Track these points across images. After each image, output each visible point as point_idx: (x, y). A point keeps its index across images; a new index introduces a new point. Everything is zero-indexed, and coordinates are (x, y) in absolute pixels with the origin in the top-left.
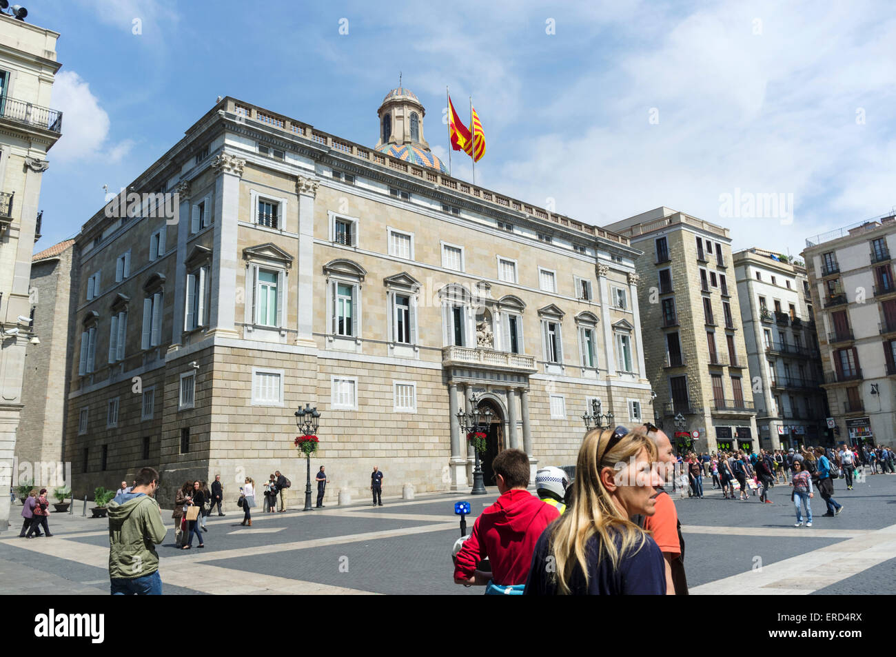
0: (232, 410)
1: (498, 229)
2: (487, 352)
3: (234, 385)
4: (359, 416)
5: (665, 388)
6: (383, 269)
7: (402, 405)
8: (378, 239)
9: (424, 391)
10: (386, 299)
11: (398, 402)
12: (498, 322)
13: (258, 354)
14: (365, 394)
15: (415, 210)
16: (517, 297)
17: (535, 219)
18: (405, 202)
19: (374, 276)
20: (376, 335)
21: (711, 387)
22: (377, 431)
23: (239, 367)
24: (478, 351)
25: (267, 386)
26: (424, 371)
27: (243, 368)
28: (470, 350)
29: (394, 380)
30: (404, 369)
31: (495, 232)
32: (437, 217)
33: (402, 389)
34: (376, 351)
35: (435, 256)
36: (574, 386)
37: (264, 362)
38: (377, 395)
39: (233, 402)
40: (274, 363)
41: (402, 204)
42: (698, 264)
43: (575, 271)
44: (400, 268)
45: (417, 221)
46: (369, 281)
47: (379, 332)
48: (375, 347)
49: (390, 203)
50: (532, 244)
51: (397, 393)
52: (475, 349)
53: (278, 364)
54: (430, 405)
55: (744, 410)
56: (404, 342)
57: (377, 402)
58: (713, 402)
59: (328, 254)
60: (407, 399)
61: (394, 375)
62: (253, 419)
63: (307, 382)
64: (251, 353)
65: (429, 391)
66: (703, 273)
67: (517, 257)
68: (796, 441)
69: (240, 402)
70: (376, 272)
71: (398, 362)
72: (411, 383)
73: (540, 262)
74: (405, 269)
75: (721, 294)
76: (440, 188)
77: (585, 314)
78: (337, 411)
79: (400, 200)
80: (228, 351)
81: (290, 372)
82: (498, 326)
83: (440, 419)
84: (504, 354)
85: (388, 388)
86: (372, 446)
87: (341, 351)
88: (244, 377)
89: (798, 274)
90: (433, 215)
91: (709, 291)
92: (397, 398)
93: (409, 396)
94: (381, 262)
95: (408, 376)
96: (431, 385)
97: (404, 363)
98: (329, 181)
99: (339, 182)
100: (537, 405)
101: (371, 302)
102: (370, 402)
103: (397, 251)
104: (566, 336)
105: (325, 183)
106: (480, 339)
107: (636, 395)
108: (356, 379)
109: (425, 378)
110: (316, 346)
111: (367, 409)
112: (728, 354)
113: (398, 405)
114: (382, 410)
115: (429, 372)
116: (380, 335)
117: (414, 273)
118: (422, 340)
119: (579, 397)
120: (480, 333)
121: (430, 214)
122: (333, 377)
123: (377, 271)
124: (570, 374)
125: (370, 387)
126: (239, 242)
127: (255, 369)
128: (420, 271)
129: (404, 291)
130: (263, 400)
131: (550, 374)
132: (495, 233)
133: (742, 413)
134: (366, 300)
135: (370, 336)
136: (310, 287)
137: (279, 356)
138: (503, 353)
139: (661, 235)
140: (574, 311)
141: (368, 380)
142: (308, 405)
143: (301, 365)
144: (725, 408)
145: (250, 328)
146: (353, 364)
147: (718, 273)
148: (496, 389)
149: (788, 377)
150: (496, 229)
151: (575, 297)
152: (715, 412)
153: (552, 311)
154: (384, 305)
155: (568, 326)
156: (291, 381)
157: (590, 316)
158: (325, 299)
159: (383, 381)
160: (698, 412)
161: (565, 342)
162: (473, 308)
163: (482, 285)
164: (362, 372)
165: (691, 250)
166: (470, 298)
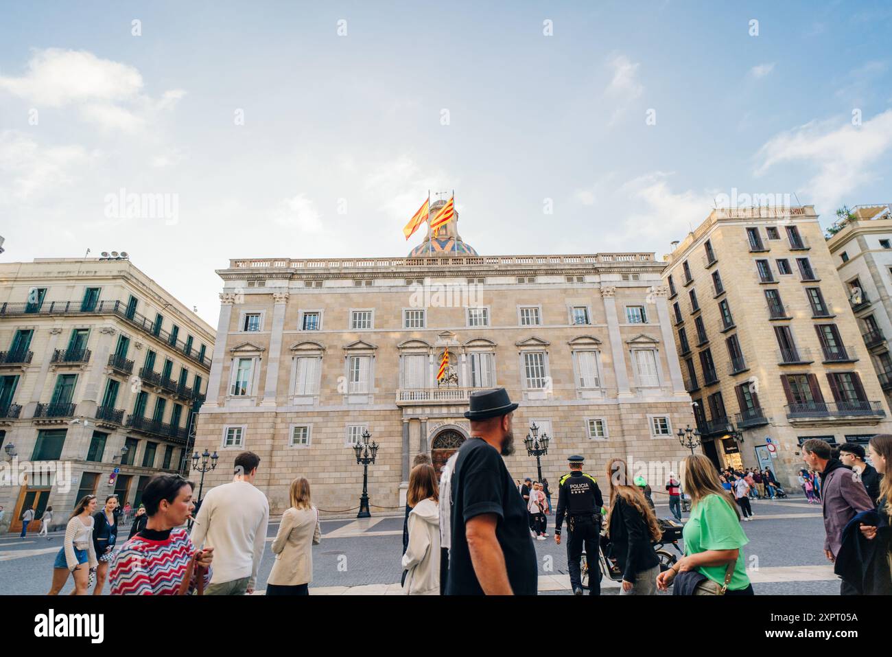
3: (210, 438)
4: (312, 453)
6: (343, 340)
7: (354, 442)
8: (341, 320)
9: (376, 429)
10: (344, 362)
11: (350, 439)
12: (465, 362)
13: (229, 416)
14: (318, 436)
16: (487, 337)
18: (369, 287)
19: (335, 347)
20: (333, 390)
22: (327, 463)
23: (214, 426)
24: (427, 390)
26: (377, 413)
27: (217, 426)
29: (346, 423)
30: (357, 413)
32: (399, 290)
33: (355, 428)
34: (332, 402)
35: (396, 320)
36: (565, 408)
37: (234, 421)
38: (330, 436)
40: (240, 421)
41: (365, 290)
43: (568, 301)
44: (360, 337)
45: (378, 298)
46: (330, 352)
47: (335, 388)
48: (331, 399)
49: (355, 291)
50: (509, 288)
51: (350, 433)
53: (243, 421)
54: (382, 439)
57: (329, 441)
58: (787, 408)
59: (295, 340)
60: (359, 437)
61: (347, 418)
63: (265, 431)
64: (223, 416)
65: (382, 429)
69: (213, 449)
70: (335, 344)
71: (351, 408)
72: (363, 423)
73: (521, 301)
74: (363, 337)
75: (801, 279)
77: (582, 338)
79: (364, 287)
80: (207, 416)
82: (464, 365)
83: (393, 451)
84: (459, 390)
85: (341, 429)
86: (321, 475)
87: (299, 406)
88: (218, 432)
91: (775, 280)
92: (350, 436)
94: (342, 335)
95: (361, 418)
96: (383, 423)
97: (357, 408)
98: (302, 290)
99: (310, 288)
101: (330, 366)
102: (323, 441)
103: (359, 325)
104: (555, 362)
105: (296, 293)
106: (443, 379)
107: (665, 410)
108: (311, 425)
109: (378, 418)
110: (275, 405)
111: (319, 446)
113: (350, 442)
114: (334, 447)
115: (382, 413)
117: (372, 340)
118: (378, 389)
119: (573, 419)
122: (291, 425)
123: (338, 343)
124: (560, 397)
125: (324, 430)
126: (227, 345)
127: (225, 426)
128: (378, 335)
129: (361, 353)
131: (530, 400)
134: (326, 366)
135: (328, 392)
136: (276, 365)
137: (245, 415)
139: (705, 239)
140: (566, 337)
141: (322, 425)
143: (262, 420)
145: (230, 399)
146: (310, 414)
147: (794, 258)
148: (459, 421)
151: (568, 324)
152: (791, 420)
153: (533, 342)
154: (341, 367)
155: (558, 352)
156: (251, 431)
157: (591, 338)
158: (290, 371)
159: (336, 424)
160: (769, 421)
161: (553, 368)
162: (435, 355)
163: (446, 335)
164: (316, 419)
165: (738, 243)
166: (431, 348)
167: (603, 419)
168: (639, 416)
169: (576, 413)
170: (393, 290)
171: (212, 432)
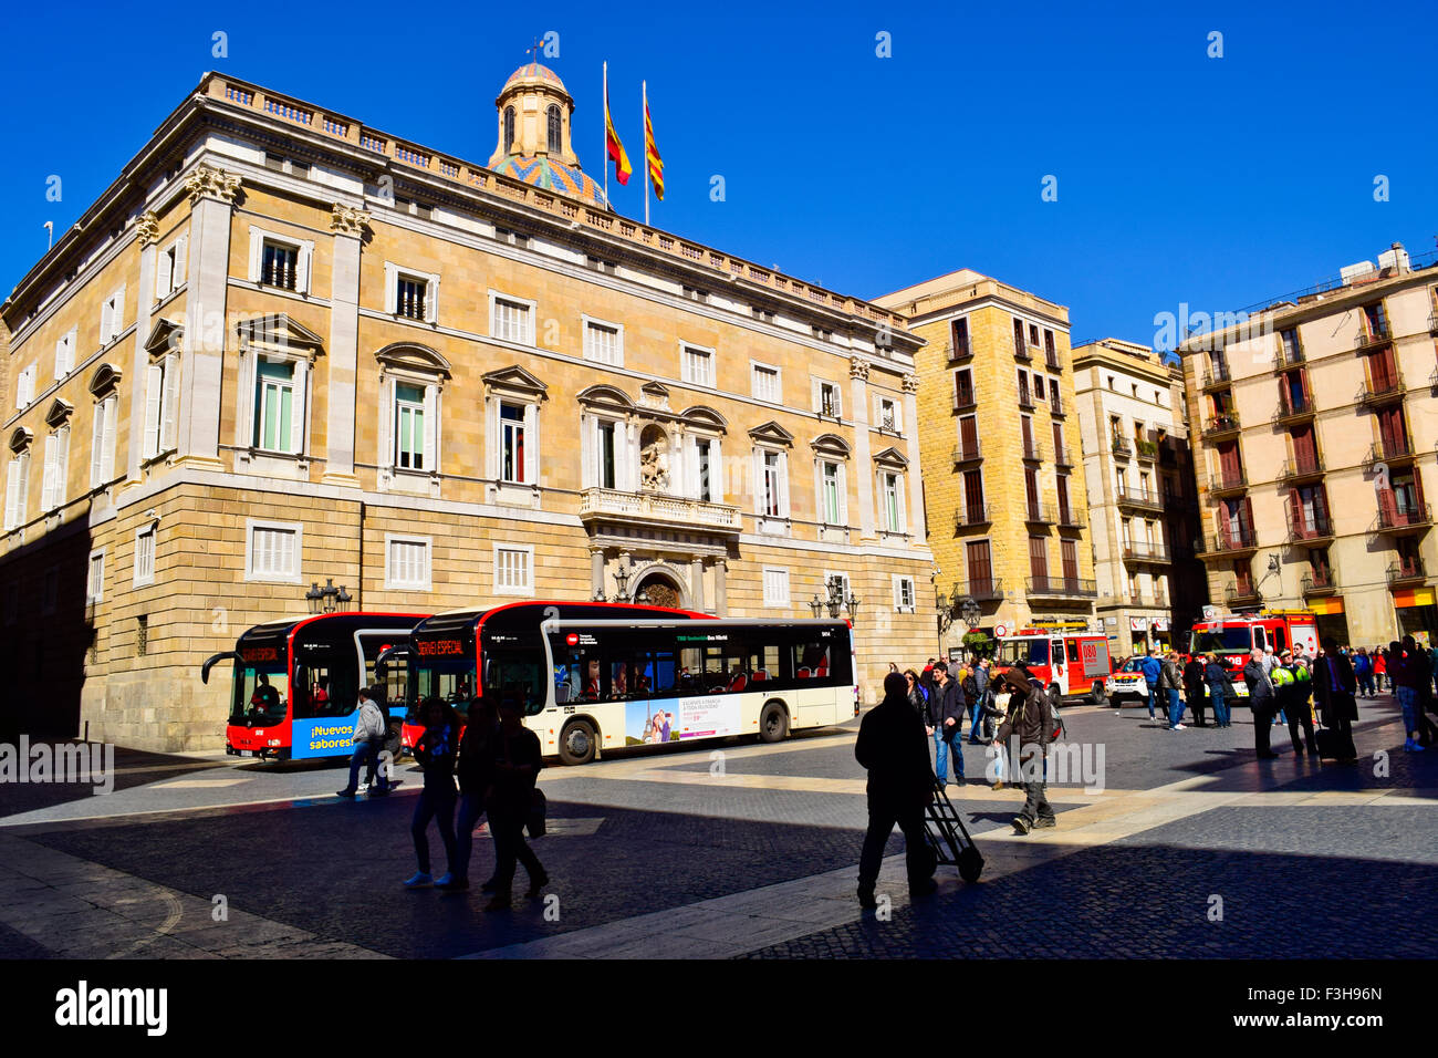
0: (211, 588)
1: (685, 298)
2: (658, 497)
3: (215, 547)
4: (433, 601)
5: (957, 559)
6: (479, 360)
7: (509, 583)
8: (473, 310)
9: (547, 561)
10: (483, 410)
11: (501, 577)
12: (679, 450)
13: (256, 497)
14: (442, 565)
15: (539, 263)
16: (712, 410)
17: (746, 282)
18: (521, 248)
19: (465, 371)
20: (467, 469)
21: (1029, 558)
23: (223, 519)
24: (640, 495)
25: (273, 550)
26: (547, 529)
27: (230, 520)
28: (627, 495)
29: (494, 543)
30: (513, 525)
31: (678, 303)
32: (578, 275)
33: (509, 556)
34: (464, 495)
35: (572, 338)
36: (805, 554)
37: (267, 511)
38: (464, 567)
39: (213, 574)
40: (283, 512)
41: (516, 254)
42: (1017, 362)
43: (813, 368)
44: (510, 358)
45: (541, 281)
46: (457, 380)
47: (470, 464)
48: (464, 488)
49: (495, 251)
50: (741, 324)
51: (501, 564)
52: (637, 493)
53: (291, 514)
54: (557, 583)
55: (1078, 593)
56: (515, 481)
57: (465, 578)
58: (1030, 582)
59: (383, 335)
60: (517, 573)
61: (493, 534)
62: (247, 603)
63: (344, 544)
64: (244, 496)
65: (557, 562)
66: (1022, 375)
67: (714, 344)
68: (1158, 642)
69: (225, 576)
70: (468, 364)
71: (502, 513)
72: (524, 548)
73: (755, 353)
74: (517, 360)
75: (1051, 410)
76: (583, 227)
77: (827, 439)
78: (394, 592)
79: (513, 246)
80: (204, 492)
81: (312, 528)
82: (678, 455)
84: (685, 502)
85: (484, 556)
87: (403, 494)
88: (233, 535)
89: (1174, 382)
90: (569, 272)
91: (1031, 405)
92: (501, 572)
93: (521, 569)
94: (476, 348)
95: (521, 537)
96: (560, 551)
97: (513, 514)
98: (388, 212)
99: (407, 214)
100: (741, 584)
101: (457, 414)
102: (452, 577)
103: (506, 331)
104: (795, 473)
105: (381, 217)
106: (647, 477)
107: (908, 570)
108: (428, 540)
109: (551, 539)
110: (358, 486)
111: (446, 588)
112: (1058, 506)
113: (501, 583)
114: (473, 591)
115: (555, 529)
116: (473, 468)
117: (534, 368)
118: (545, 478)
119: (814, 572)
120: (647, 468)
121: (565, 271)
122: (389, 537)
123: (472, 364)
124: (799, 534)
125: (453, 554)
126: (226, 311)
127: (251, 522)
128: (544, 364)
129: (515, 397)
130: (267, 573)
131: (765, 535)
132: (677, 305)
133: (1074, 598)
134: (449, 412)
135: (455, 470)
136: (349, 387)
137: (291, 501)
138: (685, 500)
139: (958, 314)
140: (810, 434)
141: (452, 542)
142: (330, 581)
143: (331, 517)
144: (1046, 590)
145: (246, 455)
146: (423, 516)
147: (1047, 377)
148: (672, 558)
149: (1151, 542)
150: (680, 297)
151: (811, 411)
152: (1032, 597)
153: (771, 433)
154: (480, 420)
155: (798, 457)
156: (315, 541)
157: (837, 442)
158: (377, 408)
159: (476, 544)
160: (1005, 596)
161: (793, 483)
162: (635, 427)
163: (653, 389)
164: (440, 529)
165: (1004, 338)
166: (633, 412)
167: (845, 575)
168: (884, 576)
169: (816, 563)
170: (569, 270)
171: (219, 534)
